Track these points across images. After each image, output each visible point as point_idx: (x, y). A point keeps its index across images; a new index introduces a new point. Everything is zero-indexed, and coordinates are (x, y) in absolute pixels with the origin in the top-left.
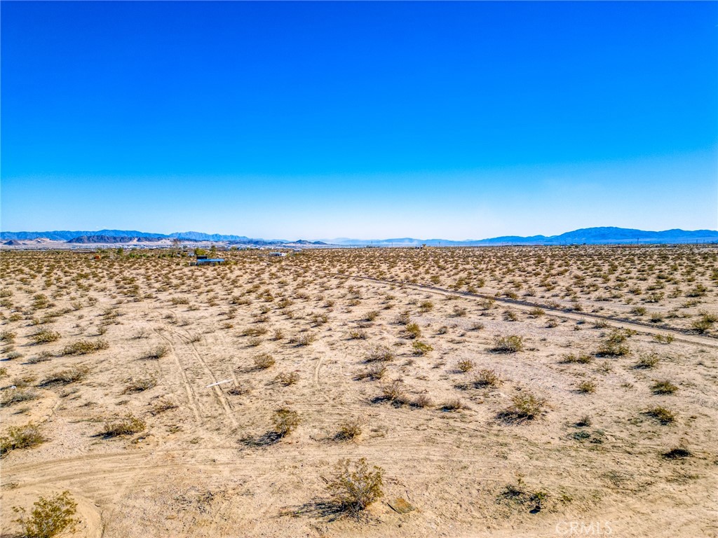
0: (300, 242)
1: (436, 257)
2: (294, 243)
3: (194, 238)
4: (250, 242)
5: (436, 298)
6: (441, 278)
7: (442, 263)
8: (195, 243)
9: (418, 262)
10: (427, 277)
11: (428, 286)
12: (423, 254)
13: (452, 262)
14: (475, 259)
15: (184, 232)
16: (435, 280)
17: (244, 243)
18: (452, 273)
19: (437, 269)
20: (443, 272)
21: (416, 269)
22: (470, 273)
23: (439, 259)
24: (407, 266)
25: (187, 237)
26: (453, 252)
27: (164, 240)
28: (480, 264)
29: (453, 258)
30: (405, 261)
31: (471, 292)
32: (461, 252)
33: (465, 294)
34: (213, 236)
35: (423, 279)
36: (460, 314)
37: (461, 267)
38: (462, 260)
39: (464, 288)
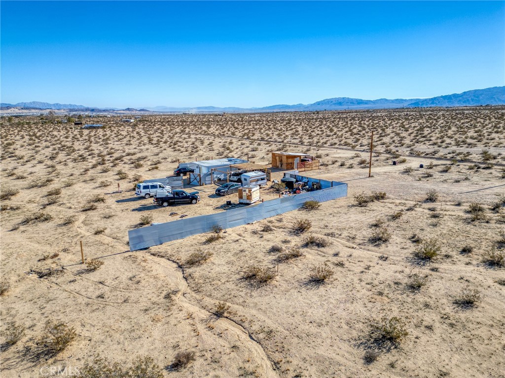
0: (128, 109)
1: (232, 121)
2: (123, 110)
3: (38, 106)
4: (87, 110)
5: (234, 140)
6: (236, 133)
7: (236, 126)
8: (41, 111)
9: (223, 125)
10: (229, 133)
11: (231, 137)
12: (224, 119)
13: (242, 125)
14: (255, 122)
15: (29, 102)
16: (233, 134)
17: (82, 110)
18: (241, 131)
19: (234, 129)
20: (237, 130)
21: (222, 129)
22: (250, 131)
23: (234, 123)
24: (217, 127)
25: (32, 106)
26: (243, 118)
27: (12, 109)
28: (257, 125)
29: (242, 122)
30: (214, 124)
31: (248, 138)
32: (247, 118)
33: (246, 139)
34: (54, 105)
35: (227, 134)
36: (243, 144)
37: (246, 127)
38: (247, 123)
39: (246, 137)
